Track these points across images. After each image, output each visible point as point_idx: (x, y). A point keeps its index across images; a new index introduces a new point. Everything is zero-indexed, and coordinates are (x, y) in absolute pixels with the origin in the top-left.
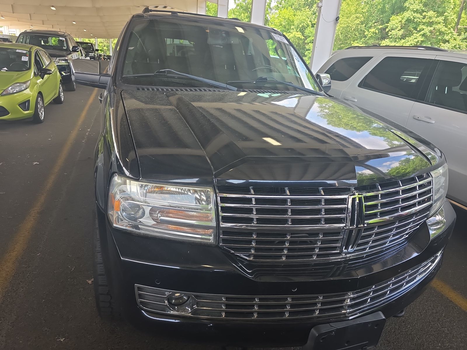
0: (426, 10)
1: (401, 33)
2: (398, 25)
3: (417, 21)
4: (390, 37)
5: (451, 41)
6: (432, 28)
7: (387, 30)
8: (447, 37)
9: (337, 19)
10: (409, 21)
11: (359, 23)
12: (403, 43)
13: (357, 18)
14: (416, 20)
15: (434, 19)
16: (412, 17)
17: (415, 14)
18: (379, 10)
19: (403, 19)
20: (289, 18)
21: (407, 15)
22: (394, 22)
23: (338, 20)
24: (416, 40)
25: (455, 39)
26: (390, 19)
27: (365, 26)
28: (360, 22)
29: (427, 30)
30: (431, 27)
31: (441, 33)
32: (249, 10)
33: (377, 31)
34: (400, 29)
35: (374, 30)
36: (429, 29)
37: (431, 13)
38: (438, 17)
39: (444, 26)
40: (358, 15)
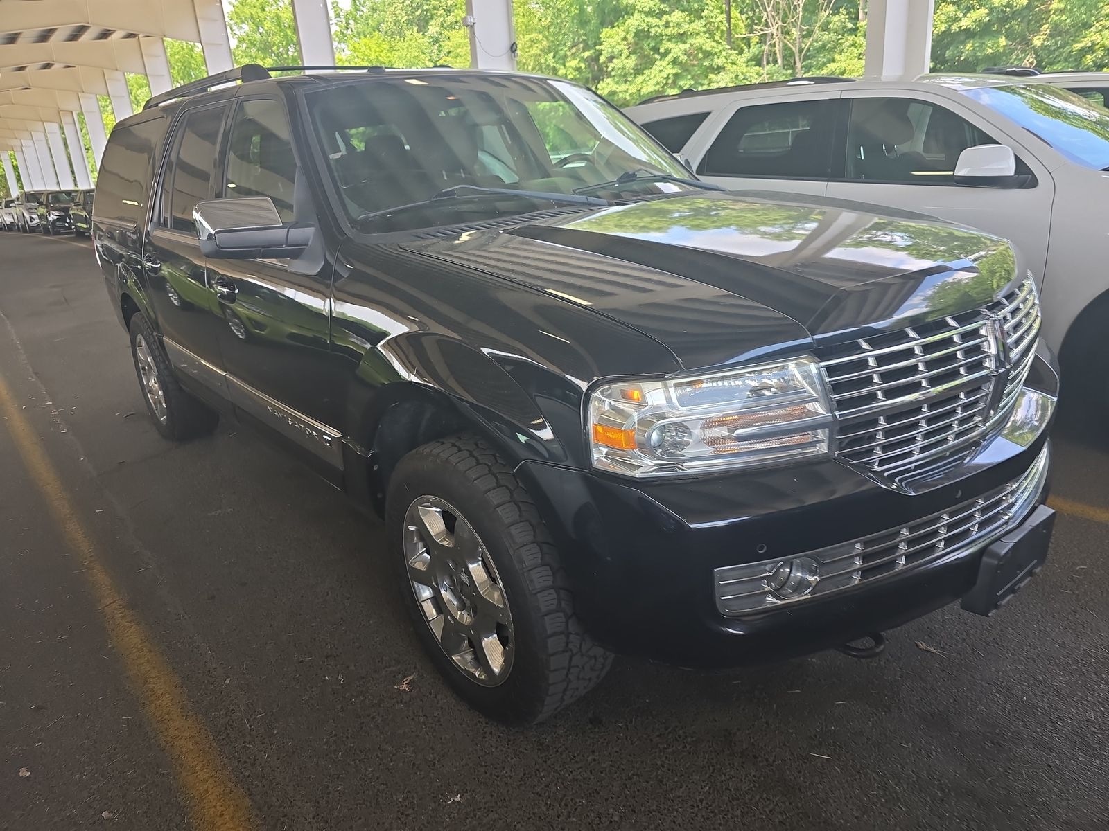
0: (667, 9)
1: (631, 62)
2: (622, 46)
3: (656, 32)
4: (613, 73)
5: (728, 67)
6: (687, 46)
7: (602, 59)
8: (720, 60)
9: (513, 48)
10: (641, 35)
11: (540, 53)
12: (642, 83)
13: (533, 41)
14: (653, 31)
15: (686, 27)
16: (644, 25)
17: (649, 19)
18: (573, 18)
19: (627, 31)
20: (378, 59)
21: (634, 22)
22: (612, 41)
23: (516, 50)
24: (664, 74)
25: (733, 63)
26: (601, 36)
27: (554, 57)
28: (541, 50)
29: (677, 50)
30: (684, 43)
31: (708, 54)
32: (274, 49)
33: (583, 66)
34: (628, 54)
35: (577, 61)
36: (683, 49)
37: (677, 16)
38: (691, 22)
39: (707, 38)
40: (534, 35)
